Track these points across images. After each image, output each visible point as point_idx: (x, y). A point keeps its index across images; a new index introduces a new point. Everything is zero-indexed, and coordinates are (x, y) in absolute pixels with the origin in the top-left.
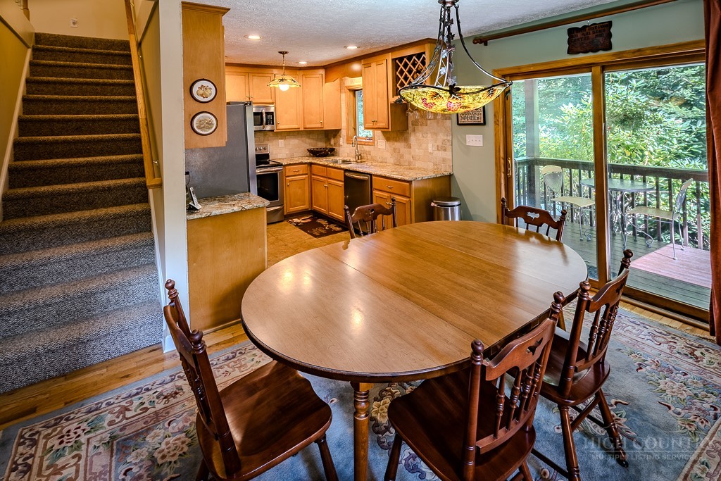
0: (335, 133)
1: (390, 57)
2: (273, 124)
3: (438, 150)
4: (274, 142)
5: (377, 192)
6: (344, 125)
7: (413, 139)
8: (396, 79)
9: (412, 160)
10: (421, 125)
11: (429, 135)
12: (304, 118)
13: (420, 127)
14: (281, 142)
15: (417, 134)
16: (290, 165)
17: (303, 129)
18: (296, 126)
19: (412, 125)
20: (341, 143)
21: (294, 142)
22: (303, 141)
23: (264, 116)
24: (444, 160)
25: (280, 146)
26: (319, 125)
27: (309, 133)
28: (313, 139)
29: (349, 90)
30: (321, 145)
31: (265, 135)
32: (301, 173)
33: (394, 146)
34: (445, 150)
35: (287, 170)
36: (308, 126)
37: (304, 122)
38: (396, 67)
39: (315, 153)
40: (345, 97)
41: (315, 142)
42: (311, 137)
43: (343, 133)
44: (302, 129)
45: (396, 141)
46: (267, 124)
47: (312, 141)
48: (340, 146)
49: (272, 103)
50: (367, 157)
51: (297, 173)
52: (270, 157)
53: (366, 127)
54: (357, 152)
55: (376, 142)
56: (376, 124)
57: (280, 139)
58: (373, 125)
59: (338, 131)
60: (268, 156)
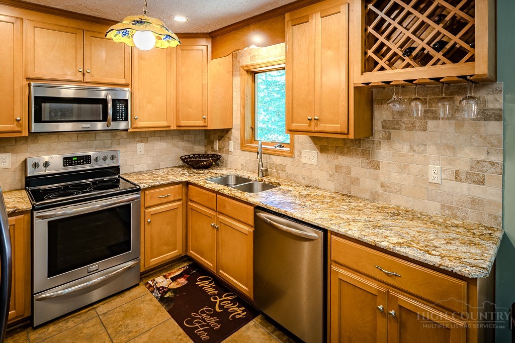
0: (223, 134)
2: (126, 119)
4: (129, 147)
6: (236, 122)
7: (383, 153)
8: (368, 40)
9: (380, 190)
10: (407, 129)
12: (177, 111)
13: (405, 133)
14: (140, 147)
15: (397, 146)
16: (154, 187)
17: (175, 128)
18: (164, 123)
19: (383, 127)
20: (231, 148)
22: (174, 145)
23: (110, 105)
25: (138, 153)
26: (201, 123)
27: (182, 133)
28: (188, 141)
29: (247, 71)
30: (199, 149)
31: (113, 137)
32: (171, 198)
33: (335, 162)
35: (148, 197)
36: (183, 123)
37: (177, 118)
39: (192, 163)
40: (239, 81)
41: (191, 145)
42: (185, 138)
43: (236, 134)
44: (173, 127)
46: (114, 119)
48: (228, 152)
49: (127, 85)
50: (278, 173)
51: (166, 200)
52: (121, 172)
53: (293, 128)
54: (261, 166)
55: (296, 153)
56: (317, 125)
57: (138, 142)
58: (310, 126)
59: (227, 131)
60: (117, 169)
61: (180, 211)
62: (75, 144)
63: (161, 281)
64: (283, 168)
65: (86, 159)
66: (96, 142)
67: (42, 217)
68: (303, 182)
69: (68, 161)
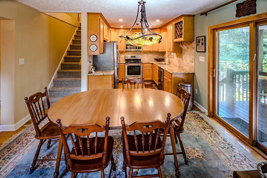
1: (174, 23)
2: (141, 49)
3: (191, 62)
4: (143, 55)
5: (165, 77)
6: (167, 50)
11: (188, 55)
13: (186, 52)
14: (146, 55)
18: (150, 50)
21: (150, 55)
24: (192, 67)
26: (157, 50)
27: (157, 52)
30: (161, 57)
31: (140, 52)
32: (149, 66)
33: (179, 59)
34: (193, 63)
35: (144, 65)
36: (154, 50)
38: (176, 27)
39: (157, 60)
42: (157, 54)
43: (167, 53)
44: (152, 51)
45: (179, 57)
46: (139, 49)
47: (157, 55)
48: (166, 58)
51: (148, 67)
52: (141, 60)
54: (169, 61)
55: (174, 57)
57: (145, 54)
59: (165, 52)
60: (140, 60)
61: (151, 70)
62: (133, 54)
65: (135, 57)
66: (137, 54)
68: (175, 64)
69: (132, 57)
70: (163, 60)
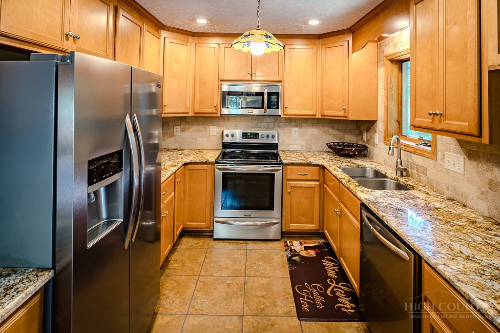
0: (369, 125)
2: (278, 108)
4: (287, 129)
6: (381, 115)
12: (322, 102)
14: (295, 131)
16: (293, 164)
17: (320, 117)
18: (311, 112)
20: (376, 141)
21: (312, 131)
22: (324, 132)
23: (266, 97)
25: (293, 135)
26: (341, 113)
28: (339, 130)
29: (392, 61)
30: (350, 139)
31: (275, 120)
32: (309, 177)
35: (289, 171)
36: (326, 113)
37: (322, 108)
39: (339, 150)
40: (384, 72)
41: (341, 134)
42: (336, 127)
43: (380, 126)
44: (319, 116)
46: (269, 107)
47: (337, 133)
48: (374, 144)
49: (280, 81)
50: (419, 176)
51: (304, 178)
52: (280, 148)
53: (416, 124)
54: (399, 163)
55: (439, 155)
56: (440, 121)
57: (293, 126)
58: (433, 122)
59: (373, 122)
60: (275, 146)
61: (317, 190)
62: (250, 124)
63: (296, 245)
64: (424, 170)
65: (256, 135)
66: (263, 124)
67: (220, 169)
68: (446, 192)
69: (245, 135)
70: (362, 152)
